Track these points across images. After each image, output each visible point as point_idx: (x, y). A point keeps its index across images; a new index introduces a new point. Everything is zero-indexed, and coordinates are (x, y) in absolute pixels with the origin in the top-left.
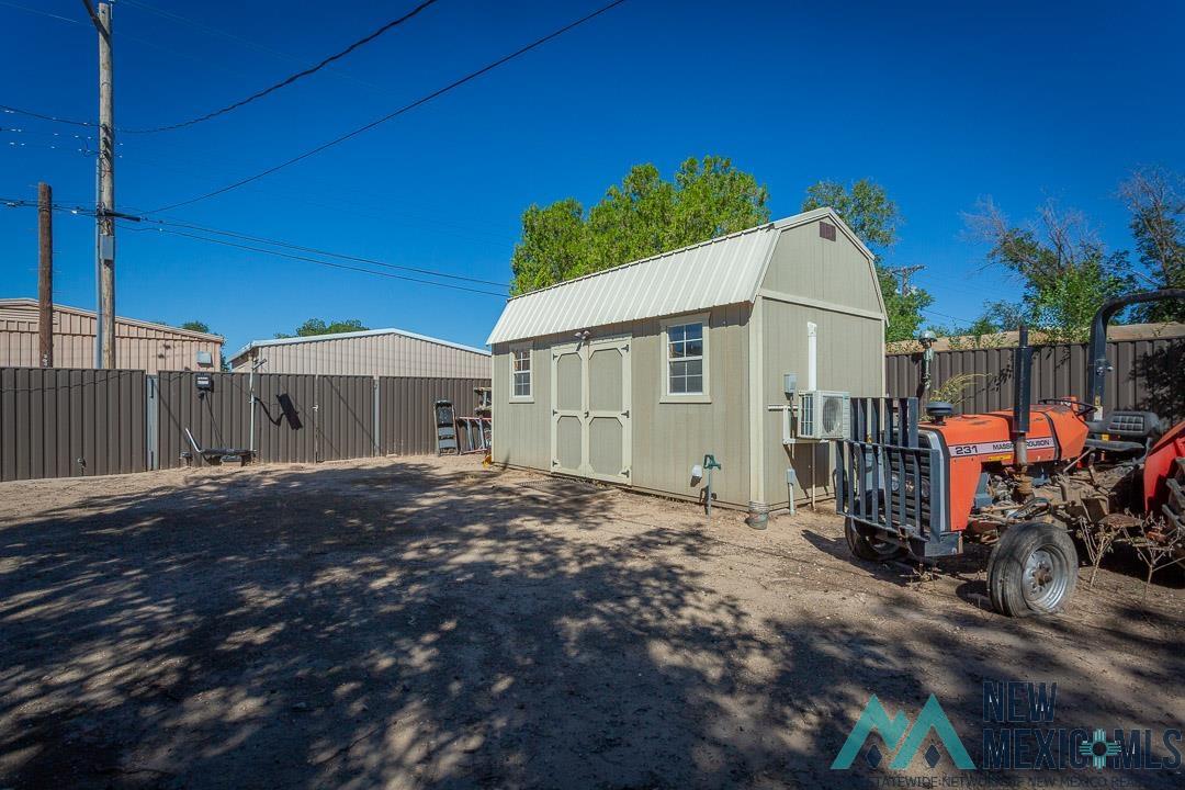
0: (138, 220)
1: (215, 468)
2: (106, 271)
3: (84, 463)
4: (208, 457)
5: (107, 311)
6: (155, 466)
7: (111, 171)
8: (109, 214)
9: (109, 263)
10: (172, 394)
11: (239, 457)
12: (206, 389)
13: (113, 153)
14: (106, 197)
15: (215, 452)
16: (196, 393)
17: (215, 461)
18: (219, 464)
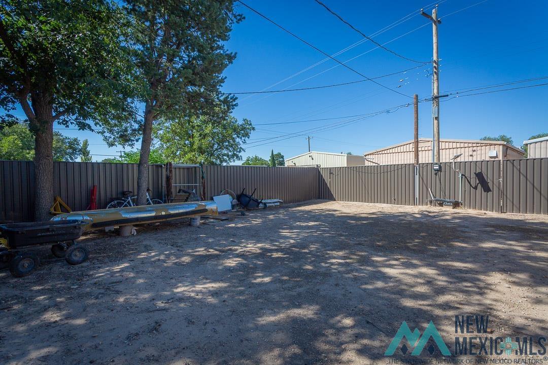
0: (447, 96)
1: (441, 207)
2: (436, 122)
3: (395, 200)
4: (439, 202)
5: (436, 138)
6: (418, 204)
7: (438, 79)
8: (437, 98)
9: (437, 118)
10: (424, 173)
11: (451, 204)
12: (438, 170)
13: (438, 71)
14: (435, 91)
15: (441, 201)
16: (434, 172)
17: (441, 205)
18: (443, 206)
